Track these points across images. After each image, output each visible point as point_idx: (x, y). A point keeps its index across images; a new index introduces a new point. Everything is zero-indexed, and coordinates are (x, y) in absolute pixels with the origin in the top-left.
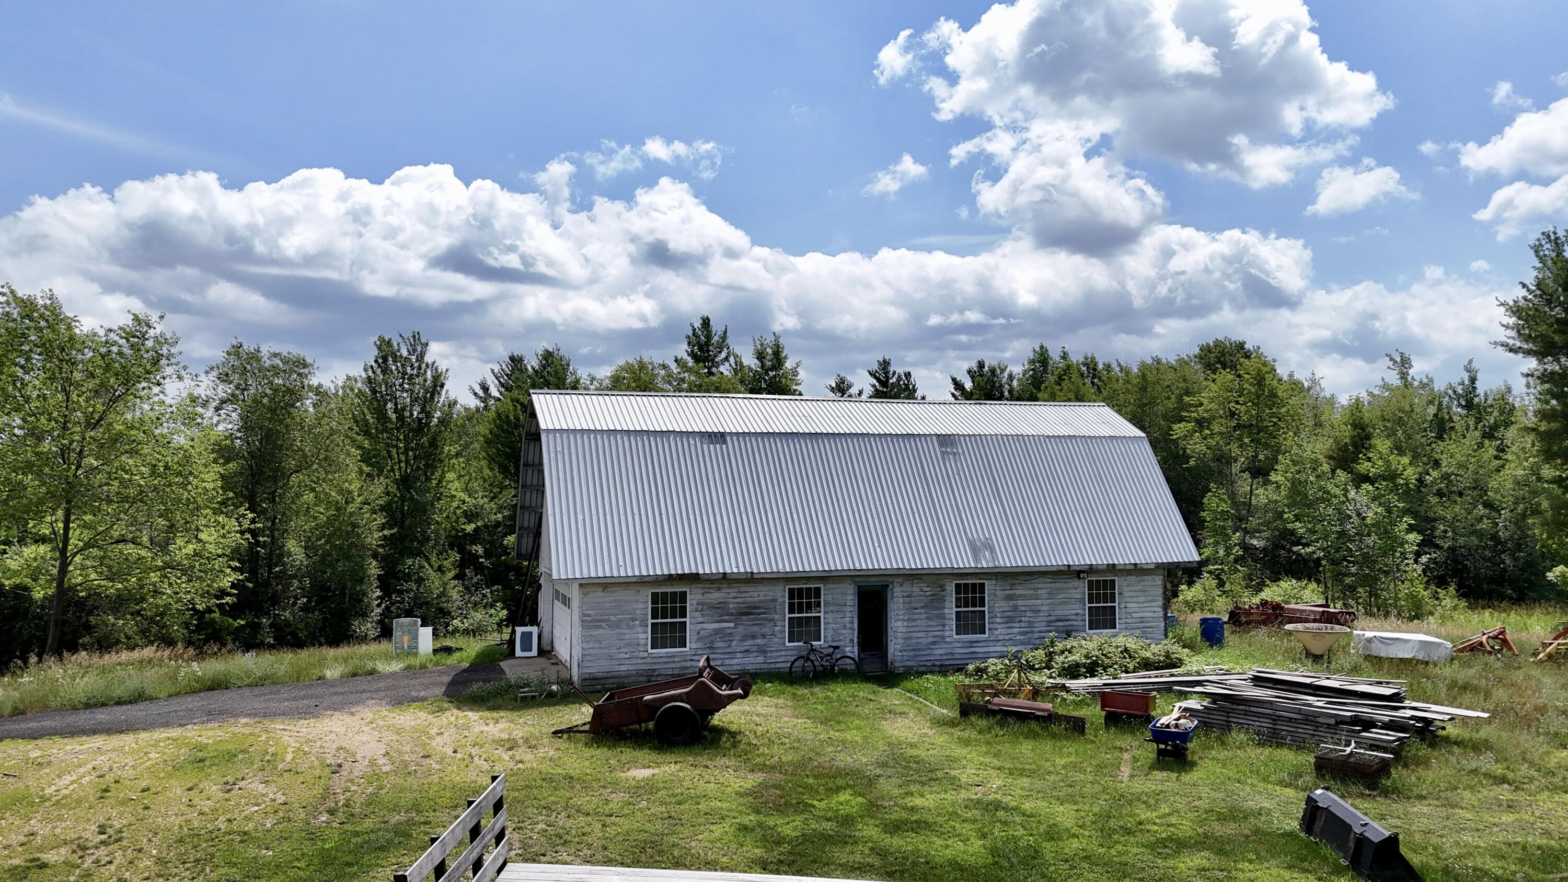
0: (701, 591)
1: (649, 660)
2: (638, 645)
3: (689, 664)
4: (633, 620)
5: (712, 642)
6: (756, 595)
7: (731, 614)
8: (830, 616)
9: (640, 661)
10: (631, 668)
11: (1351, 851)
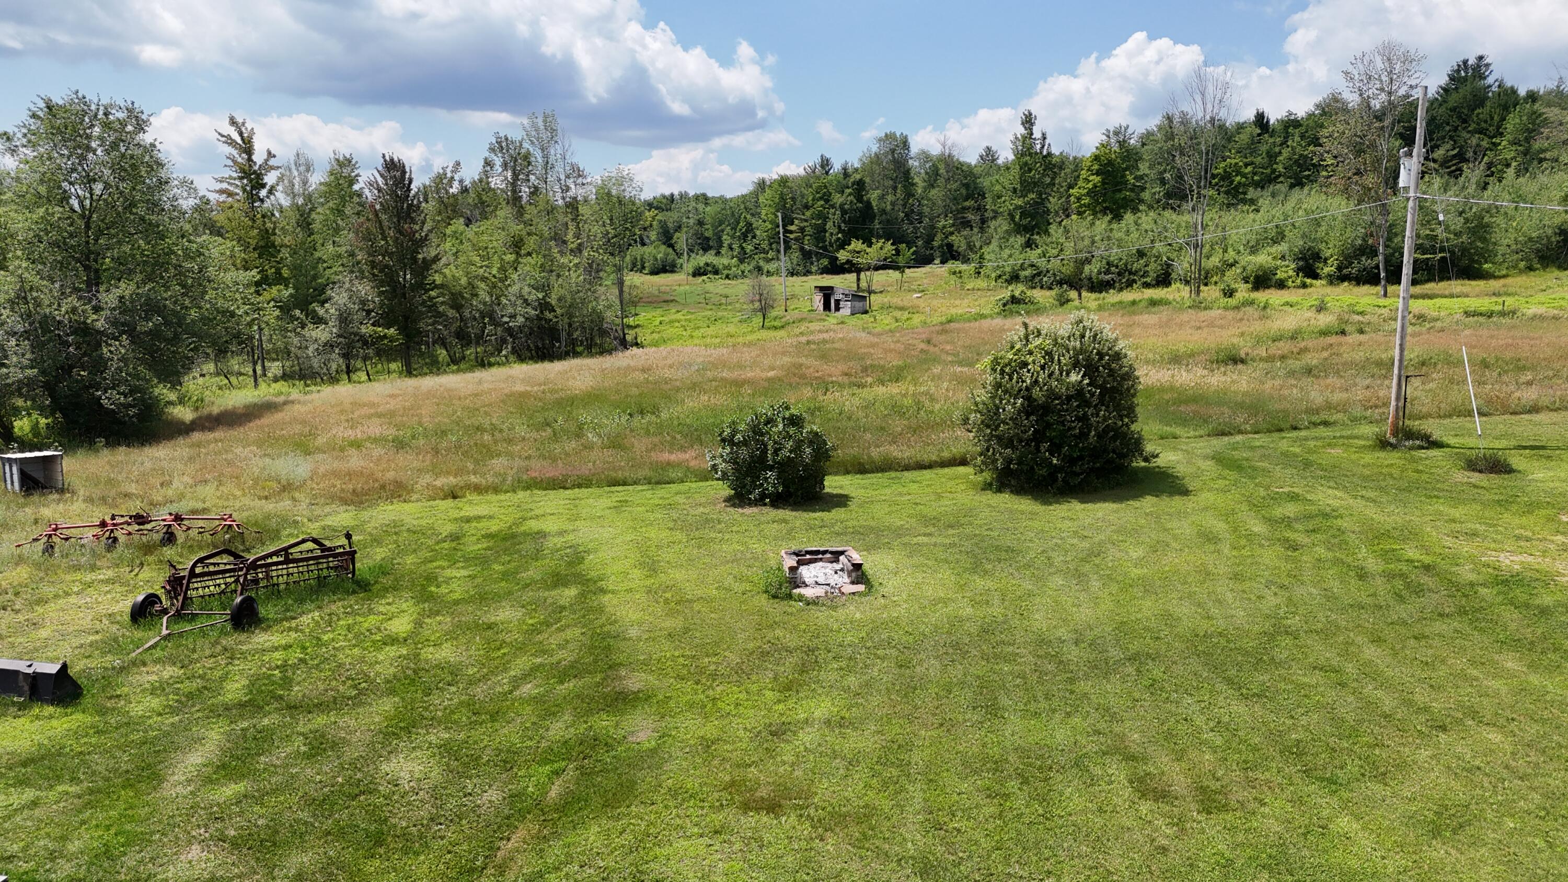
11: (26, 688)
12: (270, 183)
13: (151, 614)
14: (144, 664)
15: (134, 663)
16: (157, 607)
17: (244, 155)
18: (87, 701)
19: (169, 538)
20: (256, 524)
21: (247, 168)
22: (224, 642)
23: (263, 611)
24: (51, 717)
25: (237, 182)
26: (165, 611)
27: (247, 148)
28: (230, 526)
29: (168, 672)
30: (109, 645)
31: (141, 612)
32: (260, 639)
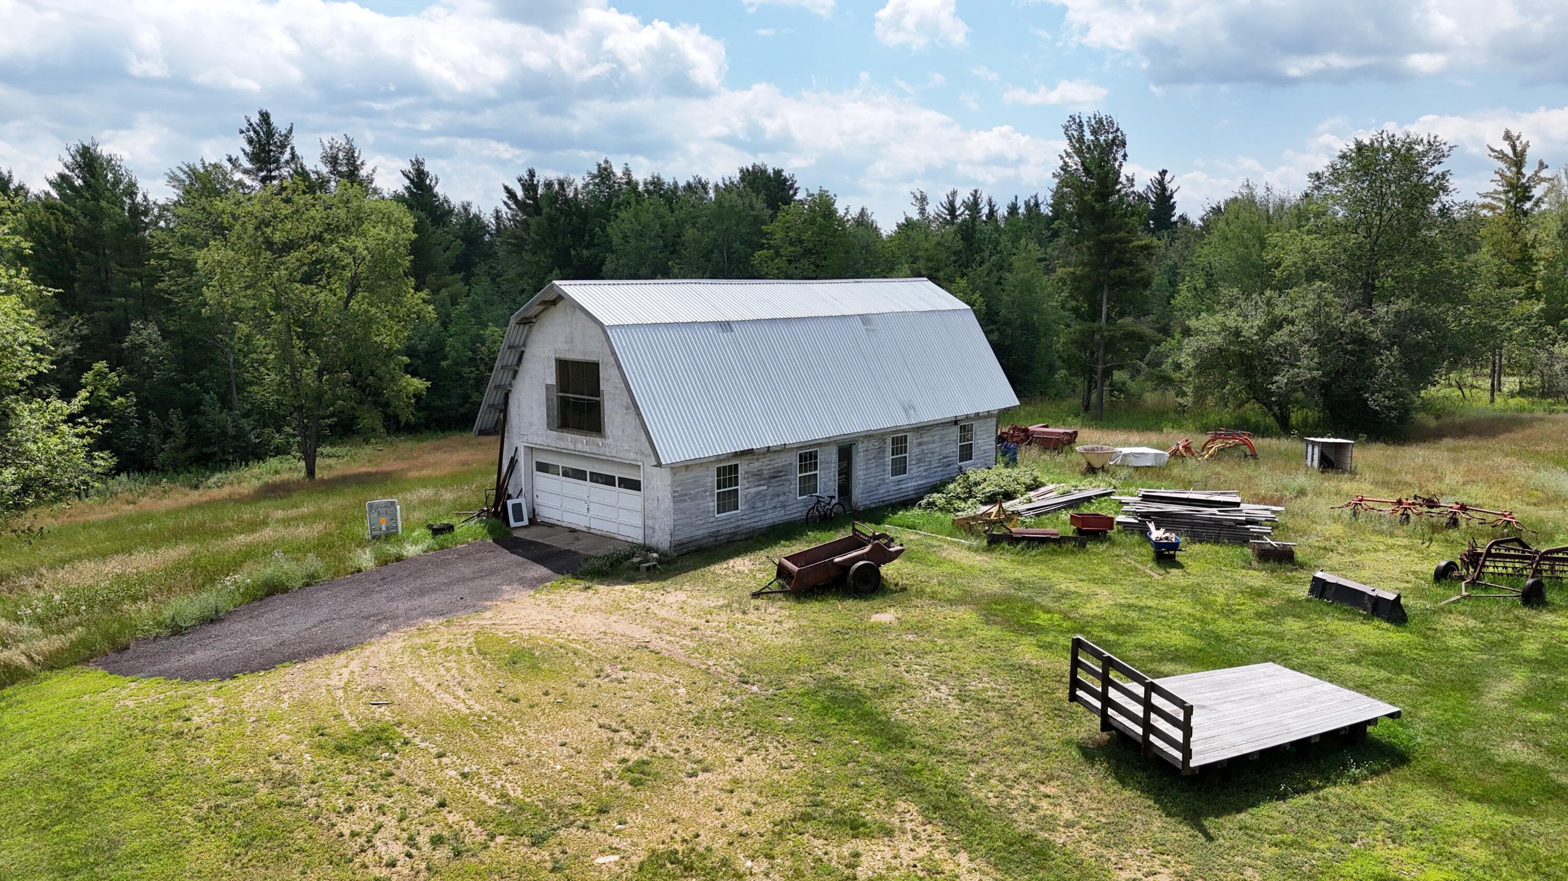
0: (747, 462)
1: (716, 523)
2: (709, 512)
3: (740, 523)
4: (705, 491)
5: (754, 503)
6: (780, 461)
7: (765, 479)
8: (823, 472)
9: (710, 525)
10: (705, 531)
11: (1369, 606)
12: (1537, 196)
13: (1452, 579)
14: (1451, 612)
15: (1442, 609)
16: (1456, 573)
17: (1514, 169)
18: (1411, 625)
19: (1454, 523)
20: (1531, 525)
21: (1515, 181)
22: (1516, 612)
23: (1550, 596)
24: (1388, 630)
25: (1503, 197)
26: (1462, 578)
27: (1518, 160)
28: (1509, 522)
29: (1471, 623)
30: (1419, 593)
31: (1444, 574)
32: (1547, 617)
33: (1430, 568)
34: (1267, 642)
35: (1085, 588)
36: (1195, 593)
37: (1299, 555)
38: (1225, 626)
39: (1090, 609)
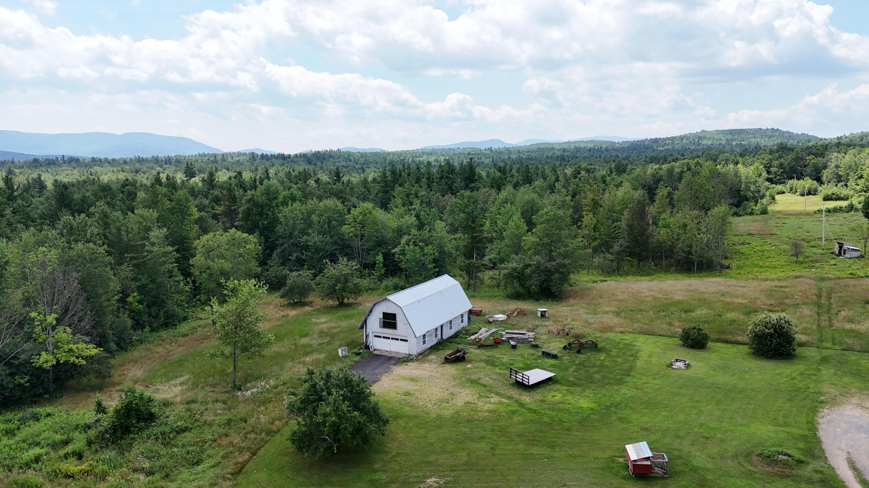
1: (422, 348)
2: (422, 345)
3: (426, 347)
4: (421, 341)
5: (428, 342)
6: (432, 331)
7: (430, 336)
11: (552, 356)
14: (565, 356)
18: (558, 359)
19: (568, 335)
22: (576, 355)
23: (582, 351)
24: (555, 360)
26: (568, 348)
28: (578, 335)
29: (568, 358)
30: (560, 352)
31: (565, 348)
32: (581, 356)
33: (562, 346)
34: (536, 365)
35: (501, 356)
36: (521, 355)
37: (539, 346)
38: (528, 362)
39: (504, 361)
